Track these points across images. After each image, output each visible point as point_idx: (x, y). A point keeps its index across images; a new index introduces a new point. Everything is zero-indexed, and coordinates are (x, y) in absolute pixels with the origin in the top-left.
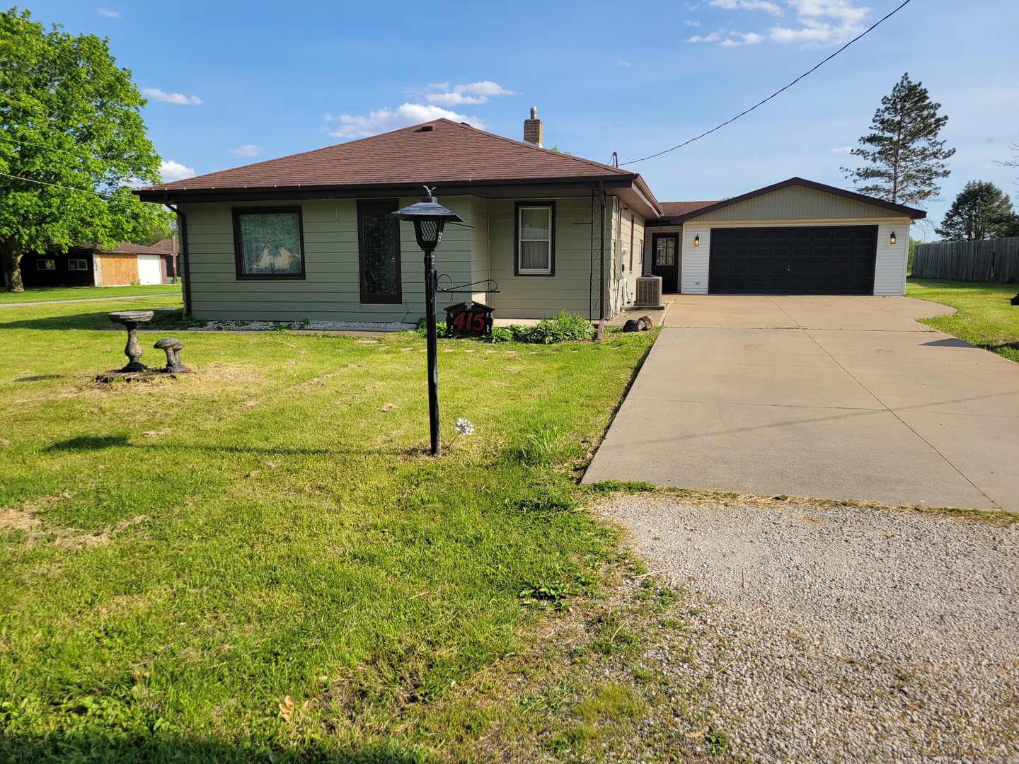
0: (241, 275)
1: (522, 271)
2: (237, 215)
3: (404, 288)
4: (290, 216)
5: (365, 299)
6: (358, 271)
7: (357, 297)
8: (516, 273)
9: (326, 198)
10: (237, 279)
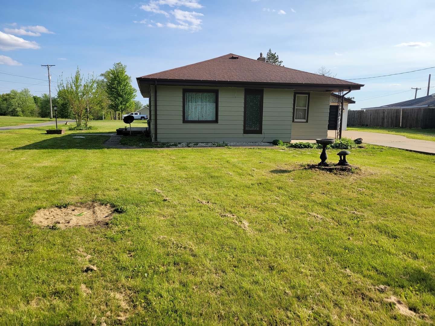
0: (185, 121)
1: (295, 120)
2: (185, 91)
3: (263, 127)
4: (212, 94)
5: (246, 132)
6: (243, 120)
7: (242, 132)
8: (293, 121)
9: (231, 87)
10: (183, 123)
